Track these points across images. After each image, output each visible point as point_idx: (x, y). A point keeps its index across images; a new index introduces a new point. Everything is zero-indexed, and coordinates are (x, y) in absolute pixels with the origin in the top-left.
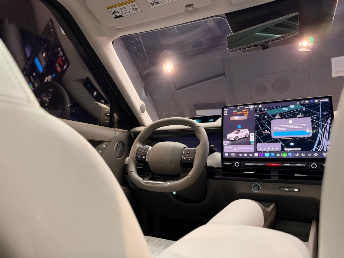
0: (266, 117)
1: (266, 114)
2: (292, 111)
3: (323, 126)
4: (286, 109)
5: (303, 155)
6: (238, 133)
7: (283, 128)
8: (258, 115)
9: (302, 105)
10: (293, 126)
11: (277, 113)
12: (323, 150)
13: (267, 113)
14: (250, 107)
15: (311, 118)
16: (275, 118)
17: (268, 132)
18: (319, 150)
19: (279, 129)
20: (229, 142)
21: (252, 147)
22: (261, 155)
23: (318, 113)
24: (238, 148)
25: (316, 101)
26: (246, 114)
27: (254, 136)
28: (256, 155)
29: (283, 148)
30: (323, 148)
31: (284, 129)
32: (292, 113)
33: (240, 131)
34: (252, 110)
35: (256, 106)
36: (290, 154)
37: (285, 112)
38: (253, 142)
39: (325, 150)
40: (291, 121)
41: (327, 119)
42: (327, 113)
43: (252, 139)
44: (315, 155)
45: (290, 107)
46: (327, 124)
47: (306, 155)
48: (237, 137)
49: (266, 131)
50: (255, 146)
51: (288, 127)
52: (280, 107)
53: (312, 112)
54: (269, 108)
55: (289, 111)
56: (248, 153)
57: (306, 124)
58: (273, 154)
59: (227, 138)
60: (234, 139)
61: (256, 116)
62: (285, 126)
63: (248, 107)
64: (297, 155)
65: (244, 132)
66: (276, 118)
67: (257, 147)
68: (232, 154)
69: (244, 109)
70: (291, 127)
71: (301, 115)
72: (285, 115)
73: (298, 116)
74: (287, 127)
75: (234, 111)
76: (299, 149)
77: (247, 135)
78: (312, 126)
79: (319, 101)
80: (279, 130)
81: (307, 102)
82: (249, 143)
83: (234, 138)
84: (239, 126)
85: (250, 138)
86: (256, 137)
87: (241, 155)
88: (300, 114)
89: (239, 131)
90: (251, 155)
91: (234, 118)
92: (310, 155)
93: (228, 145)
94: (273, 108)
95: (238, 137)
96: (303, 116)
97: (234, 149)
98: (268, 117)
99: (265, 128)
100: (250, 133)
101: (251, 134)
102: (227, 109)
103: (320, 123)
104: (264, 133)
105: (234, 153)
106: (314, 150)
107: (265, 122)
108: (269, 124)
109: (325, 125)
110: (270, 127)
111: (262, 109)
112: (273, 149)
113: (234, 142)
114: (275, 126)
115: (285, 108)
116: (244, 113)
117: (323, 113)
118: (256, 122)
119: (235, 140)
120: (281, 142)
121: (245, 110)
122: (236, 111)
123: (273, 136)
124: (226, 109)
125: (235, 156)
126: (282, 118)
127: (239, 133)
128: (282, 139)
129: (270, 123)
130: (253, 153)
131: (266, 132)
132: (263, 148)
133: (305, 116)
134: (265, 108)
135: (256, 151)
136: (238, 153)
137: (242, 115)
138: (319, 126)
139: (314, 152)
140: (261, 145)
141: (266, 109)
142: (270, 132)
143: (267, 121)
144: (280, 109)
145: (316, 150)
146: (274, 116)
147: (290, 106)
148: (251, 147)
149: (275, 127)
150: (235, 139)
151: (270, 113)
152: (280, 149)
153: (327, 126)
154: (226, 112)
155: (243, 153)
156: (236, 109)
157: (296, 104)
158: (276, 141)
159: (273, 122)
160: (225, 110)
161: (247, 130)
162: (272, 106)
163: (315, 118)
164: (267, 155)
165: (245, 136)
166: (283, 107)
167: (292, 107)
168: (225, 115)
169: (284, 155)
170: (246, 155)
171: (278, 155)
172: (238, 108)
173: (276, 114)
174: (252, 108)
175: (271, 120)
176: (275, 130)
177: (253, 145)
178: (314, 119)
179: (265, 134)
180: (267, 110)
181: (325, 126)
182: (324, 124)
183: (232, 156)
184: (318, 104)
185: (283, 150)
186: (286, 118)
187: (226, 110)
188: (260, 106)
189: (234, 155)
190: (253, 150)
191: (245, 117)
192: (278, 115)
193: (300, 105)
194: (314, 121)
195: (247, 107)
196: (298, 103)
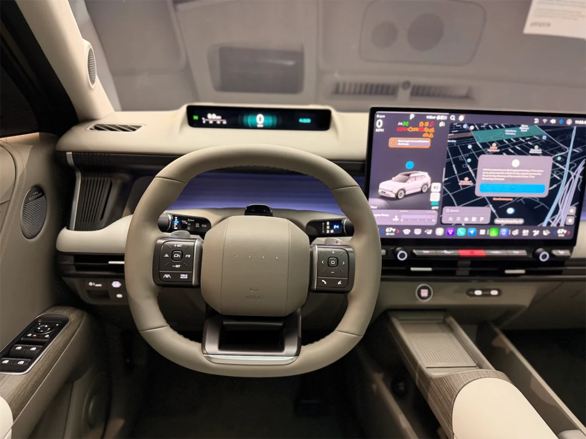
0: (470, 147)
1: (471, 139)
2: (523, 138)
3: (569, 176)
4: (511, 133)
5: (525, 233)
6: (405, 181)
7: (500, 175)
8: (454, 139)
9: (543, 127)
10: (518, 174)
11: (493, 140)
12: (558, 224)
13: (472, 137)
14: (438, 118)
15: (554, 159)
16: (489, 150)
17: (470, 183)
18: (554, 224)
19: (492, 177)
20: (381, 202)
21: (433, 214)
22: (448, 233)
23: (566, 150)
24: (403, 217)
25: (569, 122)
26: (429, 133)
27: (439, 190)
28: (440, 232)
29: (493, 217)
30: (560, 221)
31: (500, 178)
32: (522, 142)
33: (411, 176)
34: (442, 124)
35: (453, 118)
36: (504, 232)
37: (509, 140)
38: (437, 204)
39: (562, 225)
40: (516, 161)
41: (578, 163)
42: (581, 150)
43: (435, 197)
44: (546, 233)
45: (520, 128)
46: (576, 173)
47: (531, 233)
48: (402, 192)
49: (467, 179)
50: (440, 212)
51: (510, 174)
52: (501, 127)
53: (557, 145)
54: (479, 125)
55: (517, 139)
56: (424, 228)
57: (542, 171)
58: (472, 231)
59: (380, 191)
60: (393, 196)
61: (449, 141)
62: (504, 172)
63: (434, 118)
64: (516, 233)
65: (419, 180)
66: (489, 152)
67: (444, 216)
68: (387, 230)
69: (425, 120)
70: (515, 175)
71: (537, 150)
72: (508, 146)
73: (530, 152)
74: (507, 173)
75: (400, 124)
76: (521, 221)
77: (426, 186)
78: (552, 175)
79: (573, 123)
80: (492, 179)
81: (553, 121)
82: (427, 206)
83: (396, 192)
84: (410, 165)
85: (432, 194)
86: (443, 192)
87: (407, 232)
88: (536, 147)
89: (408, 175)
90: (429, 232)
91: (399, 141)
92: (536, 233)
93: (380, 208)
94: (488, 128)
95: (405, 192)
96: (540, 151)
97: (394, 220)
98: (475, 147)
99: (464, 173)
100: (432, 182)
101: (434, 184)
102: (384, 116)
103: (566, 169)
104: (461, 183)
105: (393, 227)
106: (545, 224)
107: (467, 158)
108: (474, 164)
109: (573, 174)
110: (475, 172)
111: (465, 126)
112: (474, 220)
113: (394, 202)
114: (484, 170)
115: (511, 131)
116: (424, 132)
117: (575, 150)
118: (448, 157)
119: (397, 198)
120: (491, 206)
121: (427, 124)
122: (406, 124)
123: (478, 193)
124: (380, 114)
125: (393, 234)
126: (500, 153)
127: (409, 181)
128: (494, 199)
129: (477, 161)
130: (434, 228)
131: (466, 182)
132: (455, 218)
133: (544, 154)
134: (469, 125)
135: (440, 224)
136: (400, 228)
137: (419, 135)
138: (562, 177)
139: (545, 229)
140: (452, 211)
141: (472, 128)
142: (474, 182)
143: (471, 156)
144: (501, 130)
145: (549, 224)
146: (486, 145)
147: (519, 126)
148: (430, 214)
149: (484, 173)
150: (397, 195)
151: (480, 138)
152: (488, 221)
153: (575, 177)
154: (379, 124)
155: (412, 228)
156: (406, 118)
157: (531, 124)
158: (482, 203)
159: (482, 159)
160: (378, 116)
161: (426, 174)
162: (486, 121)
163: (559, 159)
164: (461, 232)
165: (419, 190)
166: (507, 127)
167: (524, 128)
168: (377, 130)
169: (493, 233)
170: (418, 232)
171: (482, 232)
172: (412, 115)
173: (491, 143)
174: (443, 121)
175: (479, 154)
176: (483, 179)
177: (436, 210)
178: (557, 162)
179: (464, 186)
180: (475, 129)
181: (572, 177)
182: (571, 173)
183: (387, 234)
184: (570, 130)
185: (492, 224)
186: (509, 153)
187: (382, 119)
188: (461, 118)
189: (392, 232)
190: (434, 221)
191: (424, 143)
192: (494, 145)
193: (540, 127)
194: (557, 164)
195: (433, 115)
196: (537, 121)
